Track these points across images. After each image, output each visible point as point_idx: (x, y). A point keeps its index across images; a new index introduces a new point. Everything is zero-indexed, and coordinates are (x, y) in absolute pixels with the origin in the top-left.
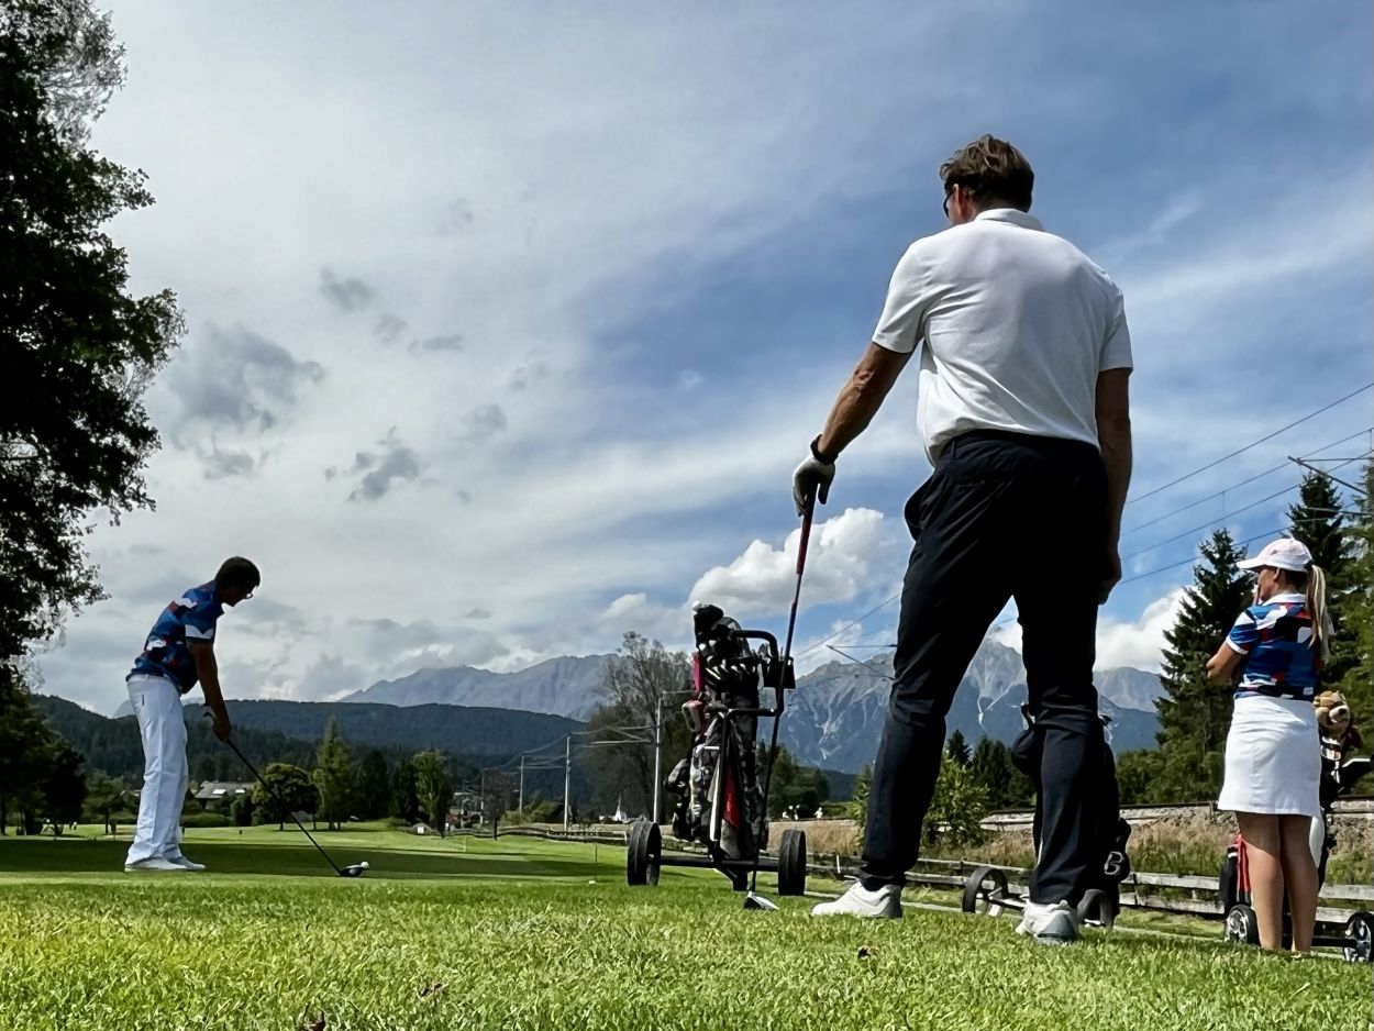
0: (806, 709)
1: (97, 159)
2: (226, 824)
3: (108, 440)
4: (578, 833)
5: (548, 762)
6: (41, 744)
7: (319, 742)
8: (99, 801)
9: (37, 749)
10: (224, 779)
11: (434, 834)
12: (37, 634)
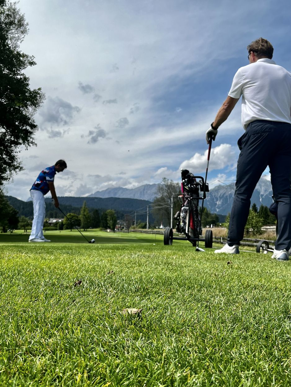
0: (212, 198)
1: (21, 53)
2: (56, 230)
3: (24, 128)
4: (151, 231)
5: (142, 212)
6: (7, 209)
7: (81, 208)
8: (23, 224)
9: (6, 210)
10: (56, 218)
11: (112, 232)
12: (6, 179)
